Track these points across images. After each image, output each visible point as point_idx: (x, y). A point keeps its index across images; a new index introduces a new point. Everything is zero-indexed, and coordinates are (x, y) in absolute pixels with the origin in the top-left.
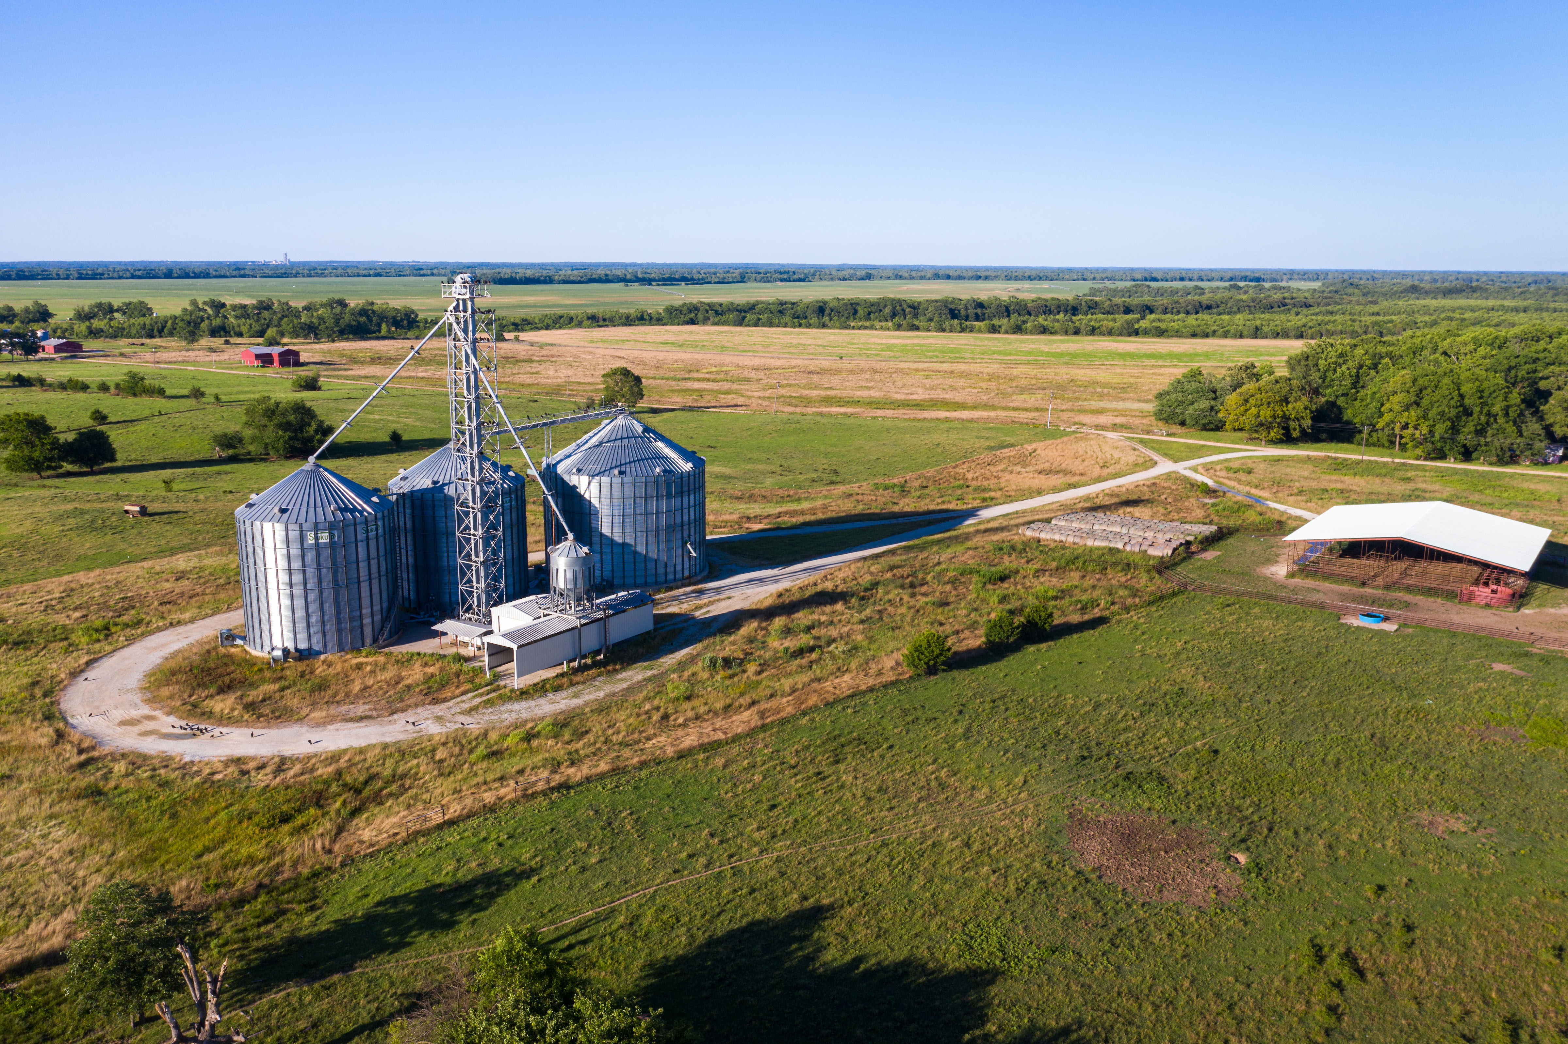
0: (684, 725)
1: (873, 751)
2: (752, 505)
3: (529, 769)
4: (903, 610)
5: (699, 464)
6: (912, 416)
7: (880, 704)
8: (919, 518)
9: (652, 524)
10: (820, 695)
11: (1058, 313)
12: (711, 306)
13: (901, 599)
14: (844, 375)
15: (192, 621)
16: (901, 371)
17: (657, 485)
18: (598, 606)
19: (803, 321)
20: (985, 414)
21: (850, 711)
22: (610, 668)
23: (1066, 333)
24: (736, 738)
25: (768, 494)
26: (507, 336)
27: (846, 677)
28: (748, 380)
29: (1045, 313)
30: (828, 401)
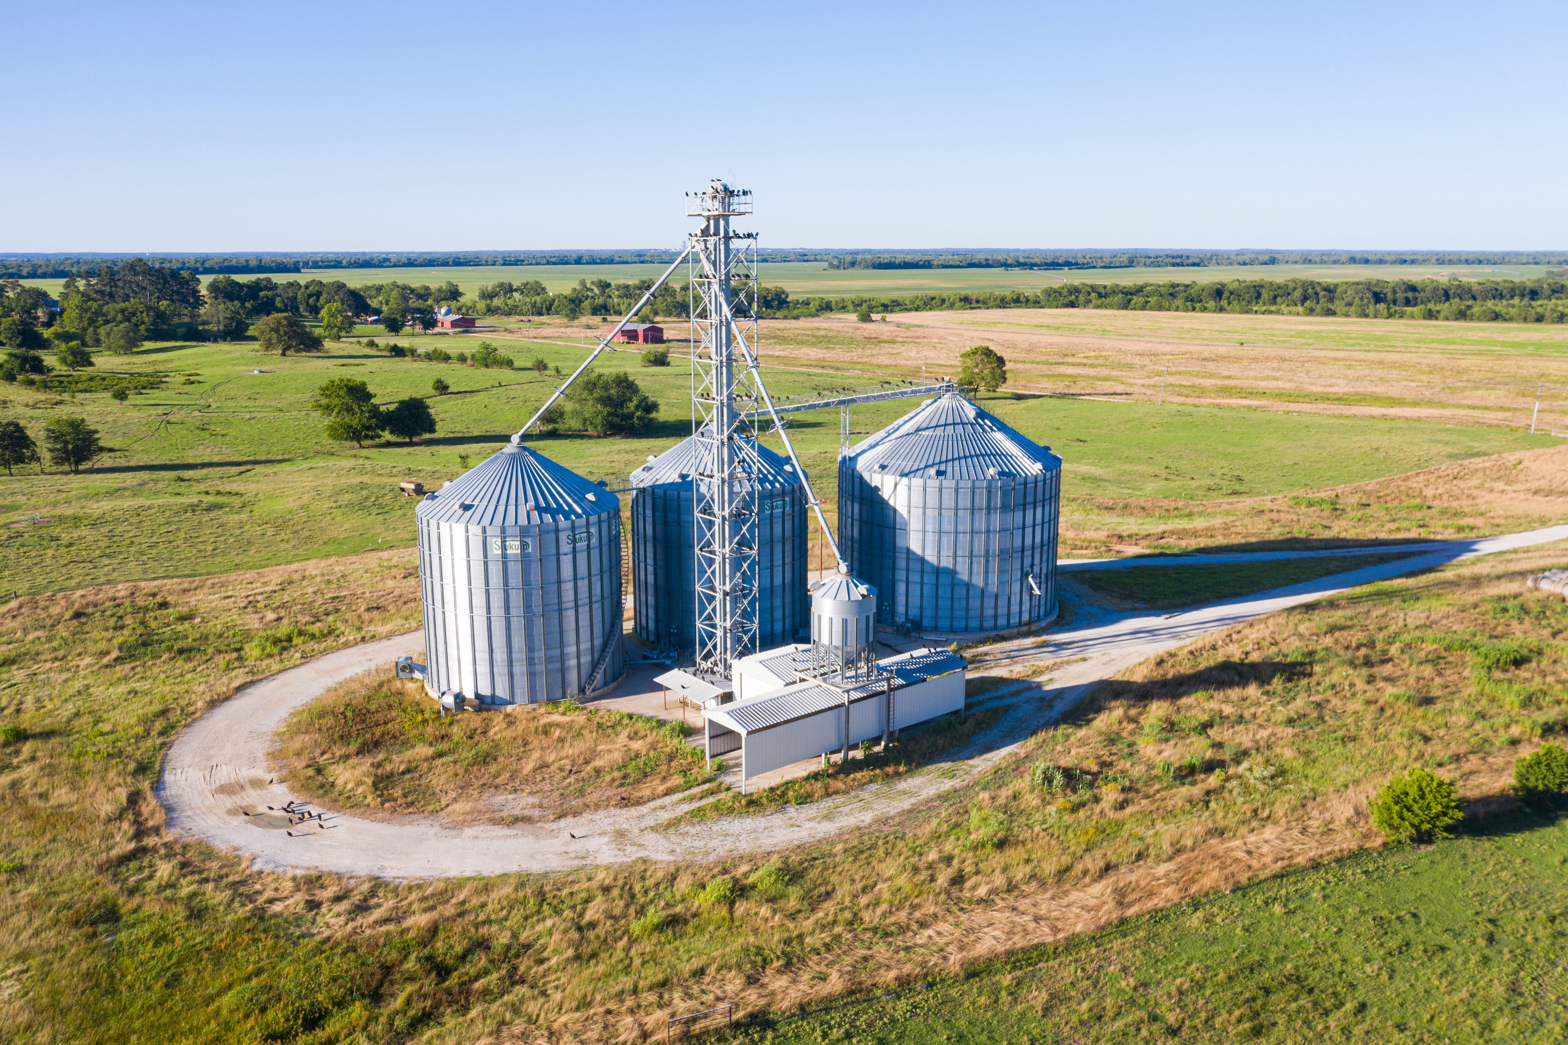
0: (985, 902)
1: (1327, 1013)
2: (1127, 519)
3: (712, 969)
4: (1356, 705)
5: (1052, 463)
6: (1337, 412)
7: (1334, 901)
8: (1365, 551)
9: (980, 547)
10: (1223, 867)
11: (1512, 297)
12: (1093, 288)
13: (1352, 685)
14: (1245, 362)
15: (389, 636)
16: (1316, 360)
17: (989, 493)
18: (881, 669)
19: (1198, 305)
20: (1435, 412)
21: (1277, 909)
22: (890, 770)
23: (1525, 320)
24: (1072, 944)
25: (1148, 505)
26: (874, 316)
27: (1269, 832)
28: (1131, 367)
29: (1494, 298)
30: (1226, 391)
